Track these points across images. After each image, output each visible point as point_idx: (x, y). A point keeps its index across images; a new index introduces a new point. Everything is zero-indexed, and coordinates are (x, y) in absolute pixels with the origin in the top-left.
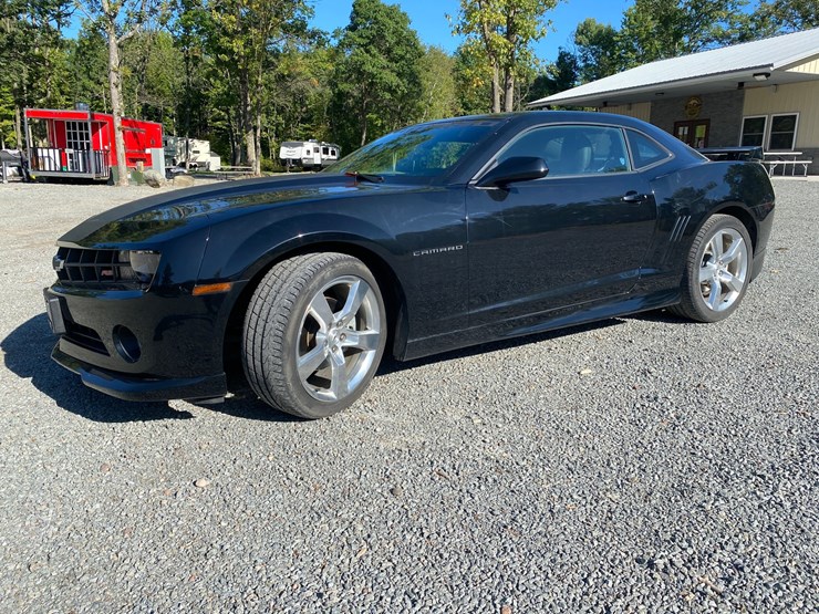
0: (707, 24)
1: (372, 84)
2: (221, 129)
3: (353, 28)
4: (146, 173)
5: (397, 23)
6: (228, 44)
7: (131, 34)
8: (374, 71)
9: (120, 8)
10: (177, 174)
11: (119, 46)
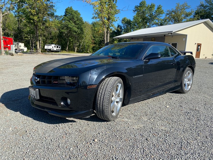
0: (153, 20)
1: (70, 30)
2: (27, 40)
3: (65, 15)
4: (9, 52)
5: (77, 15)
6: (33, 18)
7: (7, 13)
8: (71, 27)
9: (4, 6)
10: (18, 52)
11: (3, 16)
